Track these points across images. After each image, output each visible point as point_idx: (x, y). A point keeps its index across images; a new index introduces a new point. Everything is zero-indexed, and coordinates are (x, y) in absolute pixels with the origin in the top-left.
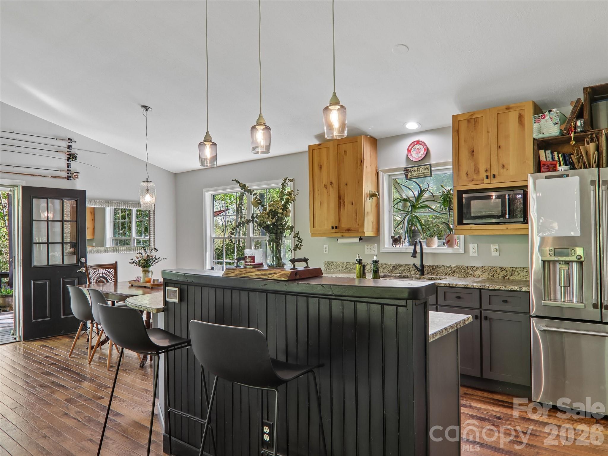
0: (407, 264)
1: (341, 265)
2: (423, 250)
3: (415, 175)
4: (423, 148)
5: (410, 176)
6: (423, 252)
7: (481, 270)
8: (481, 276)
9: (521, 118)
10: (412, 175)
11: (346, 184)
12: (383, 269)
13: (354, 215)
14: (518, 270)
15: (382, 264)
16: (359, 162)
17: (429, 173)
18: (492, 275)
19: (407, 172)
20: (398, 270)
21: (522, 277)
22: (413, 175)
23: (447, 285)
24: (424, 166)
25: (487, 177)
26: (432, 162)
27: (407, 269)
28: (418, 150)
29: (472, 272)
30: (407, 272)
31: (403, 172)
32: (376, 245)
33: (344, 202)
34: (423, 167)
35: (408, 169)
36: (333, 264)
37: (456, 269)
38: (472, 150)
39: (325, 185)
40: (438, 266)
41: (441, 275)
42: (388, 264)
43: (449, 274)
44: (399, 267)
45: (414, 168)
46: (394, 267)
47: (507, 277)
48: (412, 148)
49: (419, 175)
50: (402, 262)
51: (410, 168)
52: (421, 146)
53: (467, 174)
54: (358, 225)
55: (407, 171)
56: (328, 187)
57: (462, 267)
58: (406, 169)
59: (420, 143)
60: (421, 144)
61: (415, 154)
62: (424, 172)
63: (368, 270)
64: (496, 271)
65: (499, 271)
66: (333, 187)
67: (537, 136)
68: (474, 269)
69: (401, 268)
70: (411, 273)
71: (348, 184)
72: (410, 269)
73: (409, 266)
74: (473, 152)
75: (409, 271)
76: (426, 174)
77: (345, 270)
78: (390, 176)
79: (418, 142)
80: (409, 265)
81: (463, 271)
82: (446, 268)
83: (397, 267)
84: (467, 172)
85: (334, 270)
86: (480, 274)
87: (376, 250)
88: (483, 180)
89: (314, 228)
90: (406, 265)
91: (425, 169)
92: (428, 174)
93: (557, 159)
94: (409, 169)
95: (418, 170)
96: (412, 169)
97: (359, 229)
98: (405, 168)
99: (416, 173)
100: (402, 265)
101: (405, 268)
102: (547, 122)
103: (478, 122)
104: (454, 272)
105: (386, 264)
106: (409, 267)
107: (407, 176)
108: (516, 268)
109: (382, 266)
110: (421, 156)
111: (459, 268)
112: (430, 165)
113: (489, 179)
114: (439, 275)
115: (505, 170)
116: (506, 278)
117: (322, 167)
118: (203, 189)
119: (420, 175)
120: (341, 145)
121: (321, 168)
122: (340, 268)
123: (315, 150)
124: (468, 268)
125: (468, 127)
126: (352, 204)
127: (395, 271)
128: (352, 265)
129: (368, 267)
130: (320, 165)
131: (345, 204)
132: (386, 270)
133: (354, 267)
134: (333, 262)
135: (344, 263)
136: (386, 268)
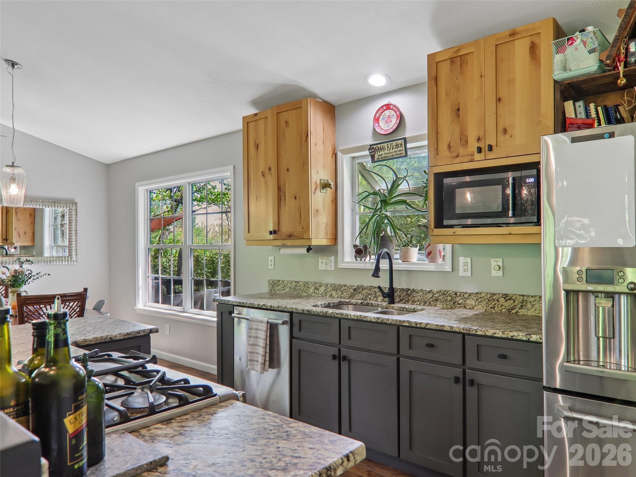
0: (372, 286)
1: (289, 285)
2: (394, 266)
3: (384, 156)
4: (395, 114)
5: (378, 157)
6: (394, 268)
7: (475, 299)
8: (476, 308)
9: (533, 49)
10: (380, 155)
11: (288, 170)
12: (341, 292)
13: (298, 214)
14: (532, 299)
16: (304, 136)
17: (404, 152)
18: (491, 306)
19: (373, 152)
20: (360, 294)
21: (537, 312)
22: (382, 155)
23: (413, 325)
24: (396, 142)
25: (480, 150)
26: (408, 135)
27: (372, 293)
28: (389, 118)
29: (461, 301)
30: (372, 298)
31: (368, 152)
32: (333, 258)
33: (285, 196)
34: (394, 143)
35: (374, 146)
36: (279, 283)
37: (440, 296)
38: (457, 107)
39: (262, 172)
40: (414, 290)
41: (419, 303)
42: (348, 285)
43: (430, 303)
44: (363, 290)
45: (382, 145)
46: (355, 290)
47: (515, 311)
48: (380, 116)
49: (389, 155)
51: (378, 146)
52: (393, 112)
53: (449, 147)
54: (303, 229)
55: (373, 150)
56: (266, 175)
57: (449, 293)
58: (372, 147)
59: (391, 107)
60: (392, 109)
61: (384, 124)
62: (396, 150)
63: (321, 293)
64: (498, 301)
65: (502, 300)
66: (271, 174)
67: (559, 75)
68: (466, 296)
69: (364, 292)
70: (378, 300)
71: (290, 170)
72: (376, 293)
74: (459, 110)
75: (376, 297)
76: (399, 153)
78: (355, 159)
79: (388, 107)
81: (449, 298)
82: (426, 294)
83: (360, 290)
84: (450, 143)
85: (280, 292)
86: (474, 304)
87: (333, 264)
88: (473, 155)
89: (249, 232)
90: (370, 287)
91: (397, 145)
92: (402, 153)
93: (594, 115)
94: (376, 146)
95: (388, 147)
96: (379, 146)
97: (304, 234)
98: (371, 146)
99: (386, 151)
100: (366, 287)
101: (370, 292)
102: (577, 49)
103: (467, 62)
104: (437, 300)
105: (345, 286)
106: (375, 291)
107: (373, 157)
108: (529, 296)
110: (392, 126)
111: (444, 293)
112: (405, 139)
113: (483, 154)
114: (416, 303)
115: (508, 136)
116: (513, 311)
117: (259, 147)
118: (136, 183)
119: (391, 155)
120: (281, 114)
121: (258, 147)
122: (288, 290)
123: (251, 123)
124: (456, 294)
125: (451, 70)
126: (296, 198)
127: (357, 296)
128: (302, 286)
129: (322, 289)
130: (256, 144)
131: (287, 198)
132: (345, 293)
133: (305, 288)
134: (279, 281)
135: (292, 282)
136: (345, 291)
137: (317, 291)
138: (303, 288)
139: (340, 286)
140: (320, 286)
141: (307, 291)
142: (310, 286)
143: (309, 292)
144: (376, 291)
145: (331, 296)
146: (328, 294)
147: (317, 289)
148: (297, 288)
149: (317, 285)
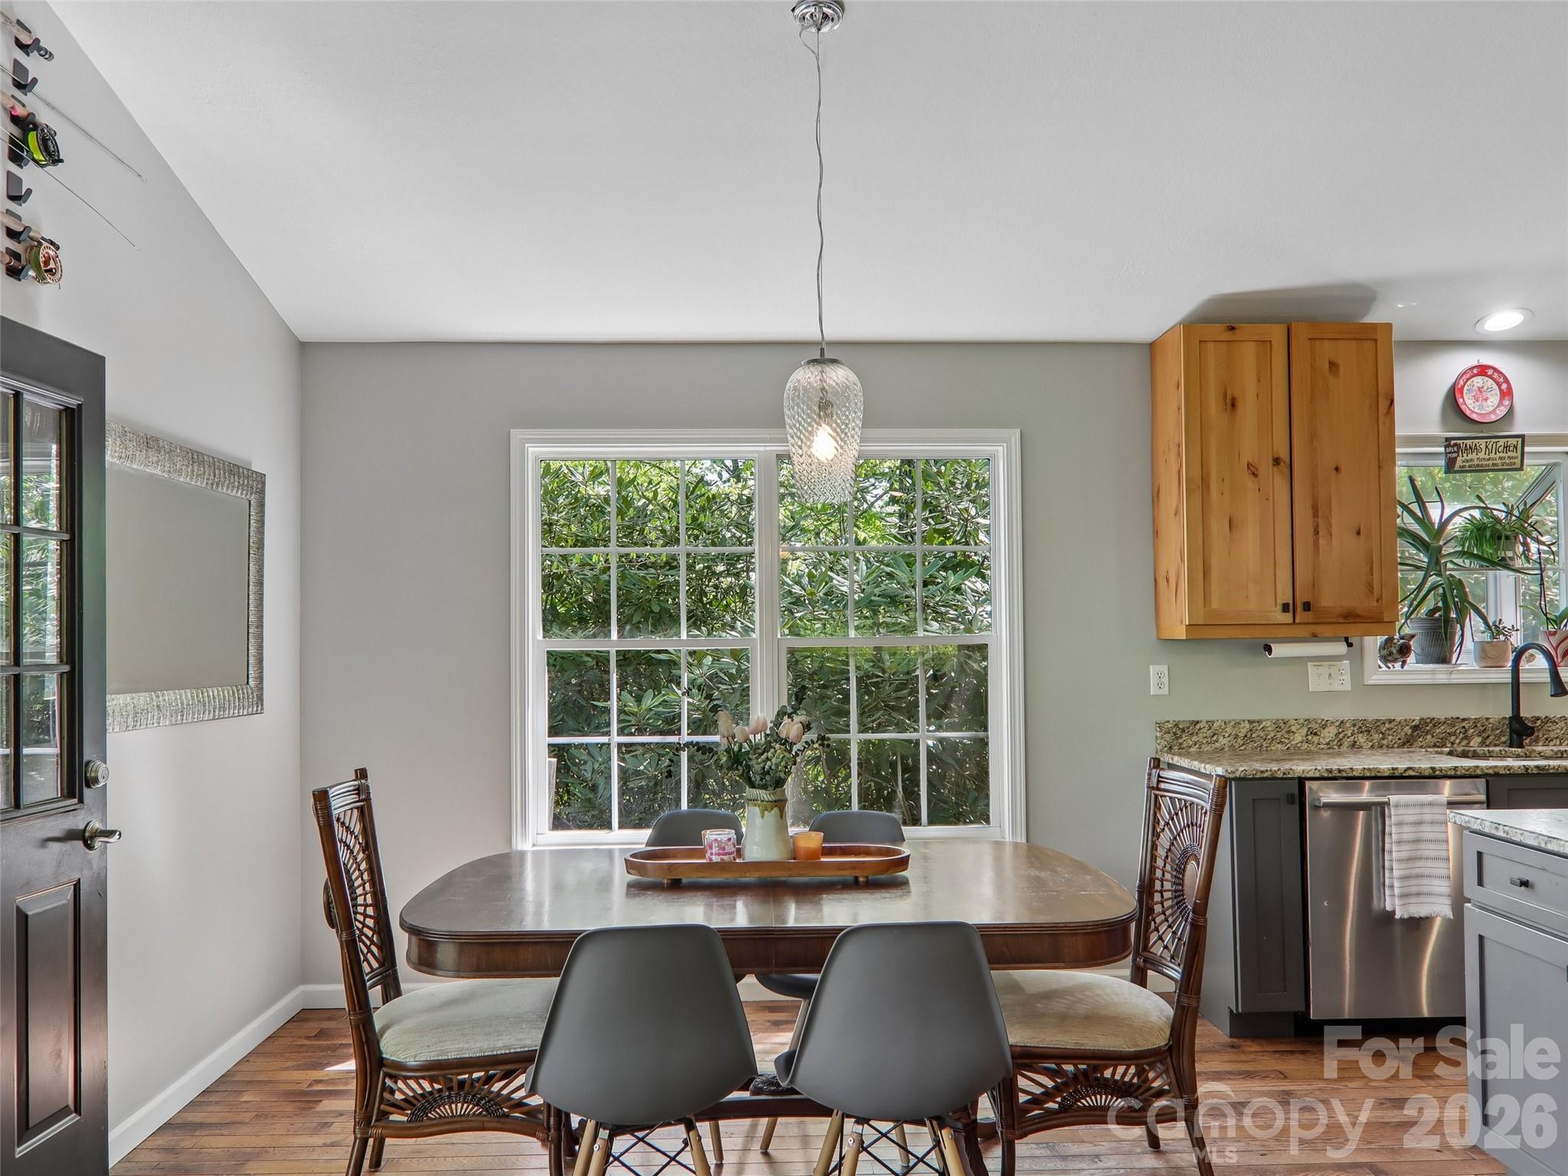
0: (1458, 718)
1: (1229, 730)
3: (1476, 463)
4: (1495, 386)
5: (1462, 464)
10: (1468, 461)
11: (1337, 470)
12: (1381, 736)
15: (1378, 720)
16: (1382, 403)
17: (1518, 461)
19: (1453, 452)
20: (1429, 737)
22: (1472, 460)
24: (1505, 440)
26: (1525, 429)
27: (1458, 731)
28: (1480, 391)
30: (1457, 741)
31: (1442, 450)
33: (1329, 526)
34: (1501, 442)
35: (1459, 442)
36: (1198, 727)
39: (1249, 465)
44: (1434, 726)
45: (1475, 441)
46: (1415, 728)
49: (1488, 463)
50: (1440, 714)
51: (1465, 441)
52: (1490, 381)
55: (1455, 449)
56: (1262, 473)
58: (1453, 442)
59: (1491, 373)
60: (1491, 377)
62: (1503, 455)
63: (1328, 740)
66: (1283, 474)
69: (1438, 731)
71: (1343, 469)
72: (1466, 731)
73: (1464, 724)
75: (1466, 738)
76: (1507, 461)
77: (1243, 745)
79: (1485, 370)
80: (1464, 720)
83: (1427, 728)
85: (1200, 748)
90: (1455, 720)
91: (1506, 447)
92: (1514, 464)
95: (1486, 447)
96: (1469, 442)
97: (1382, 613)
98: (1448, 439)
99: (1481, 455)
101: (1453, 730)
105: (1390, 721)
107: (1451, 462)
109: (1377, 727)
110: (1494, 409)
112: (1521, 438)
117: (1239, 405)
119: (1491, 463)
121: (1233, 405)
122: (1225, 741)
123: (1211, 346)
126: (1358, 533)
127: (1420, 739)
128: (1270, 729)
129: (1330, 733)
130: (1229, 397)
131: (1334, 531)
132: (1390, 738)
133: (1279, 735)
134: (1198, 722)
135: (1239, 723)
136: (1391, 732)
137: (1316, 739)
138: (1272, 734)
139: (1378, 724)
140: (1324, 727)
141: (1287, 741)
142: (1293, 729)
143: (1293, 743)
144: (1467, 727)
145: (1353, 745)
146: (1347, 743)
147: (1316, 734)
148: (1254, 735)
149: (1313, 725)
